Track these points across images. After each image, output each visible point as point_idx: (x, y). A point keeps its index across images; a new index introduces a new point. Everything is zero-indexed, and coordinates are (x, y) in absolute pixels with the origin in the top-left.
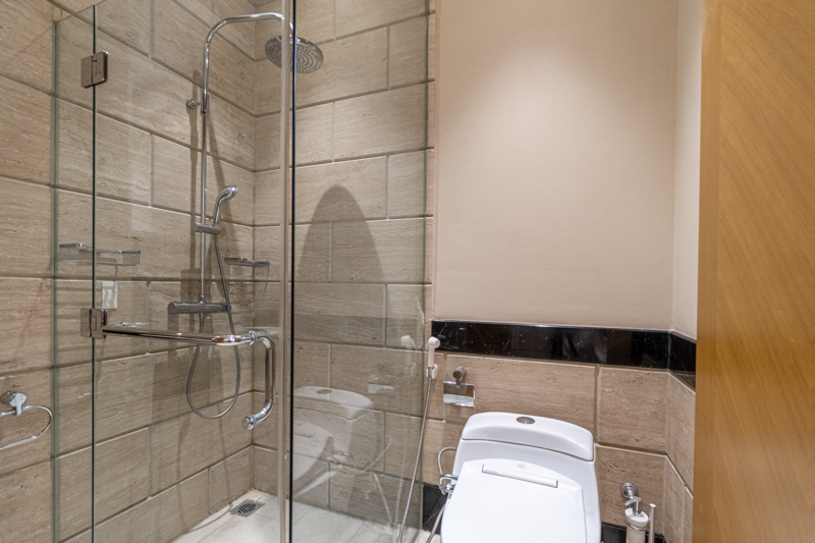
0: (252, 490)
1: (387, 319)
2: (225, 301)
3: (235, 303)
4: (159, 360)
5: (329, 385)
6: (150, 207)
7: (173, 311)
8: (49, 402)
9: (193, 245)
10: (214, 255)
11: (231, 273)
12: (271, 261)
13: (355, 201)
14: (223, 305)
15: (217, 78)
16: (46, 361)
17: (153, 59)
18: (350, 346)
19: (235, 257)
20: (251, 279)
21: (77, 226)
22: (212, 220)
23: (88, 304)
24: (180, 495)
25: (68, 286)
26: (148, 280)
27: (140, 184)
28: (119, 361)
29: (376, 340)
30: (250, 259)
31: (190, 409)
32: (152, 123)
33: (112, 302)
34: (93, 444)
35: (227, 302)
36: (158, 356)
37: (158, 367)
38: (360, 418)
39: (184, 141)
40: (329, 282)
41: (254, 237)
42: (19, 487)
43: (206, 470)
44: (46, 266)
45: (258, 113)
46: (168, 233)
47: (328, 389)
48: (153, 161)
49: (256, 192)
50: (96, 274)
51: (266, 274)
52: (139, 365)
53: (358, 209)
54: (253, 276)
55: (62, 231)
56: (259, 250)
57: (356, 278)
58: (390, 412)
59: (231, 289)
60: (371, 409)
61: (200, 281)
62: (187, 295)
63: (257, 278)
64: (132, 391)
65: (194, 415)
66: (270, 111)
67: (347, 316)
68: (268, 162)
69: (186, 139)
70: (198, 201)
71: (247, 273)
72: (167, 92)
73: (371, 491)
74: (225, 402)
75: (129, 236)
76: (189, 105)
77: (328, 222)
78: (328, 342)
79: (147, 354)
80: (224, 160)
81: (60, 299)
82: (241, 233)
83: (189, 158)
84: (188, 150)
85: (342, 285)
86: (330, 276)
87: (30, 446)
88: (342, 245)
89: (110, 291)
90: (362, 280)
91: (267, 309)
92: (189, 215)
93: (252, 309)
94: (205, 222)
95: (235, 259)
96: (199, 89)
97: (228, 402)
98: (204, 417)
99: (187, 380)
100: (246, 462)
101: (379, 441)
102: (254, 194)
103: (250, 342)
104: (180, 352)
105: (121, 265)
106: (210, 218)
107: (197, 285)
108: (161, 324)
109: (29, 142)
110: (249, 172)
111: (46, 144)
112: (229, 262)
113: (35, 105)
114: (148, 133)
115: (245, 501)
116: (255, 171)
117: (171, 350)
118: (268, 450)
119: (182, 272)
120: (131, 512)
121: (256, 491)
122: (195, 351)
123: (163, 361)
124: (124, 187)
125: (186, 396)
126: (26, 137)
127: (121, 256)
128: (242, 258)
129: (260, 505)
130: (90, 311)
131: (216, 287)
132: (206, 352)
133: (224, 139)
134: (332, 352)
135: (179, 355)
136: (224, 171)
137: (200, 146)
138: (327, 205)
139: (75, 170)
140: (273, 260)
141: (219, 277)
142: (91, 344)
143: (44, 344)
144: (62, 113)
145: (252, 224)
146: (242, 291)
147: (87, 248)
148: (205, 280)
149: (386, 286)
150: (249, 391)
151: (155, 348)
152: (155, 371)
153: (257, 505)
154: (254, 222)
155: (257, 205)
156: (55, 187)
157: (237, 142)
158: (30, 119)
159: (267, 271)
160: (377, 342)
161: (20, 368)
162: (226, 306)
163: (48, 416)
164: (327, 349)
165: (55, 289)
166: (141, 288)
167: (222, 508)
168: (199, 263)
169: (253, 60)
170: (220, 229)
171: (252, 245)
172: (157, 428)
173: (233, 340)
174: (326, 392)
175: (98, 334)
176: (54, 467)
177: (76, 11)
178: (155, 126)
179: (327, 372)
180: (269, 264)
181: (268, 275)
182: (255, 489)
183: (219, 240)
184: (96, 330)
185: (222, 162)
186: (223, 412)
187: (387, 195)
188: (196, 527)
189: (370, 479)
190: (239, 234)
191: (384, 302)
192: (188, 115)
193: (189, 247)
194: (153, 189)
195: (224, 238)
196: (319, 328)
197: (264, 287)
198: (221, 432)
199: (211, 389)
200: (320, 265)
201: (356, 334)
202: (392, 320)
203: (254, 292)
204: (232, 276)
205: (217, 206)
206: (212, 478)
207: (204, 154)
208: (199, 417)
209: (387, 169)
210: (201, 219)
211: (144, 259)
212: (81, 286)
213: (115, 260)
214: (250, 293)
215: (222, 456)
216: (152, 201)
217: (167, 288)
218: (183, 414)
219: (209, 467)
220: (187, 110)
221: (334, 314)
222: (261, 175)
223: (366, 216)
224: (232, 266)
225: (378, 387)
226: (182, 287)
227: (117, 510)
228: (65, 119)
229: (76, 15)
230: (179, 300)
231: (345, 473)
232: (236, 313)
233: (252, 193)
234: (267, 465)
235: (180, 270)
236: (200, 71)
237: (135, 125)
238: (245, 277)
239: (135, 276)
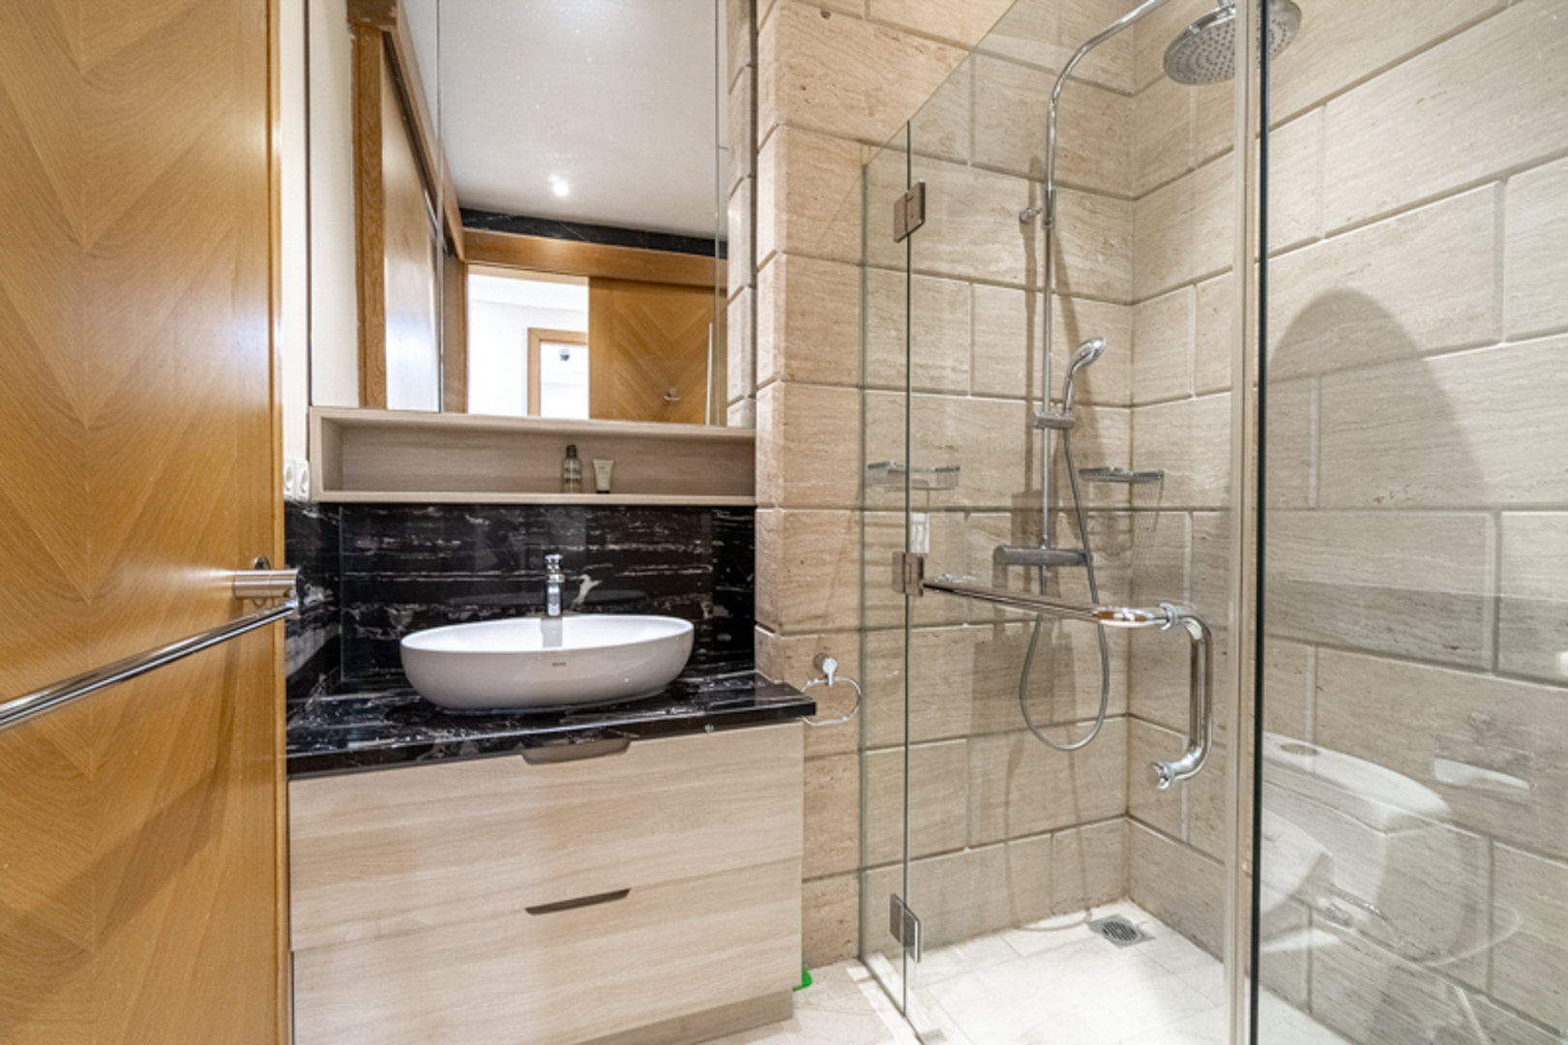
0: (1126, 901)
1: (1498, 601)
2: (1080, 546)
3: (1098, 549)
4: (981, 637)
5: (1309, 736)
6: (969, 397)
7: (1002, 559)
8: (856, 674)
9: (1029, 452)
10: (1062, 466)
11: (1092, 496)
12: (1166, 471)
13: (1387, 316)
14: (1079, 554)
15: (1066, 156)
16: (853, 621)
17: (975, 165)
18: (1373, 658)
19: (1097, 466)
20: (1127, 505)
21: (885, 436)
22: (1060, 405)
23: (901, 546)
24: (1008, 861)
25: (876, 520)
26: (966, 511)
27: (957, 364)
28: (930, 632)
29: (1459, 651)
30: (1125, 470)
31: (1025, 725)
32: (973, 266)
33: (922, 543)
34: (906, 745)
35: (1085, 546)
36: (979, 630)
37: (980, 648)
38: (1402, 834)
39: (1016, 281)
40: (1313, 509)
41: (1132, 428)
42: (828, 778)
43: (1048, 836)
44: (854, 494)
45: (1139, 192)
46: (994, 435)
47: (1307, 744)
48: (973, 325)
49: (1137, 341)
50: (911, 504)
51: (1157, 495)
52: (955, 642)
53: (1398, 333)
54: (1130, 501)
55: (870, 446)
56: (1143, 451)
57: (1392, 497)
58: (1509, 842)
59: (1091, 525)
60: (1442, 820)
61: (1041, 510)
62: (1019, 535)
63: (1138, 503)
64: (945, 679)
65: (1030, 736)
66: (1165, 179)
67: (1363, 588)
68: (1161, 279)
69: (1019, 276)
70: (1037, 375)
71: (1119, 494)
72: (993, 210)
73: (1443, 1024)
74: (1079, 724)
75: (943, 446)
76: (1024, 218)
77: (1309, 375)
78: (1308, 643)
79: (965, 626)
80: (1078, 295)
81: (868, 539)
82: (1107, 422)
83: (1023, 306)
84: (1022, 293)
85: (1350, 514)
86: (1312, 495)
87: (840, 728)
88: (1345, 423)
89: (921, 528)
90: (1410, 503)
91: (1159, 563)
92: (1023, 402)
93: (1128, 561)
94: (1049, 410)
95: (1097, 471)
96: (1038, 186)
97: (1087, 727)
98: (1047, 743)
99: (1019, 676)
100: (1115, 845)
101: (1471, 908)
102: (1133, 346)
103: (1165, 625)
104: (1011, 628)
105: (934, 489)
106: (1055, 401)
107: (1036, 518)
108: (983, 578)
109: (839, 334)
110: (1124, 307)
111: (854, 331)
112: (1087, 476)
113: (844, 284)
114: (967, 283)
115: (1114, 917)
116: (1133, 303)
117: (998, 623)
118: (1161, 836)
119: (1014, 497)
120: (943, 861)
121: (1134, 905)
122: (1032, 630)
123: (986, 640)
124: (937, 373)
125: (1018, 701)
126: (836, 328)
127: (934, 476)
128: (1112, 468)
129: (1144, 937)
130: (904, 556)
131: (1065, 521)
132: (1048, 634)
133: (1076, 260)
134: (1317, 665)
135: (1008, 633)
136: (1078, 316)
137: (1040, 283)
138: (1305, 340)
139: (885, 360)
140: (1172, 468)
141: (1072, 504)
142: (904, 603)
143: (852, 598)
144: (871, 285)
145: (1128, 402)
146: (1110, 529)
147: (899, 466)
148: (1050, 510)
149: (1497, 517)
150: (1123, 715)
151: (975, 618)
152: (976, 653)
153: (1139, 935)
154: (1132, 399)
155: (1139, 365)
156: (862, 387)
157: (1100, 258)
158: (840, 305)
159: (1158, 490)
160: (1466, 656)
161: (830, 626)
162: (1084, 556)
163: (855, 693)
164: (1305, 657)
165: (863, 524)
166: (958, 523)
167: (1073, 911)
168: (1040, 481)
169: (1129, 95)
170: (1073, 419)
171: (1128, 443)
172: (979, 744)
173: (1131, 617)
174: (1302, 750)
175: (912, 589)
176: (861, 762)
177: (885, 140)
178: (976, 269)
179: (1305, 708)
180: (1162, 476)
181: (1161, 497)
182: (1133, 901)
183: (1071, 439)
184: (910, 582)
185: (1074, 299)
186: (1078, 742)
187: (1499, 279)
188: (1032, 926)
189: (1441, 993)
190: (1104, 424)
191: (1491, 558)
192: (1021, 236)
193: (1024, 455)
194: (973, 368)
195: (1079, 434)
196: (1283, 608)
197: (1152, 521)
198: (1072, 777)
199: (1056, 699)
200: (1285, 473)
201: (1390, 630)
202: (1516, 605)
203: (1131, 531)
204: (1093, 501)
205: (1068, 379)
206: (1058, 853)
207: (1048, 293)
208: (1038, 741)
209: (1499, 216)
210: (1043, 406)
211: (964, 478)
212: (889, 521)
213: (926, 482)
214: (1124, 532)
215: (1072, 820)
216: (972, 386)
217: (992, 523)
218: (1013, 731)
219: (1052, 831)
220: (1021, 227)
221: (1327, 581)
222: (1145, 307)
223: (1424, 345)
224: (1091, 484)
225: (1470, 771)
226: (1013, 523)
227: (927, 851)
228: (873, 293)
229: (887, 146)
230: (1009, 543)
231: (1356, 949)
232: (1100, 568)
233: (1128, 346)
234: (1157, 864)
235: (1010, 494)
236: (1041, 155)
237: (950, 276)
238: (1116, 502)
239: (951, 505)
